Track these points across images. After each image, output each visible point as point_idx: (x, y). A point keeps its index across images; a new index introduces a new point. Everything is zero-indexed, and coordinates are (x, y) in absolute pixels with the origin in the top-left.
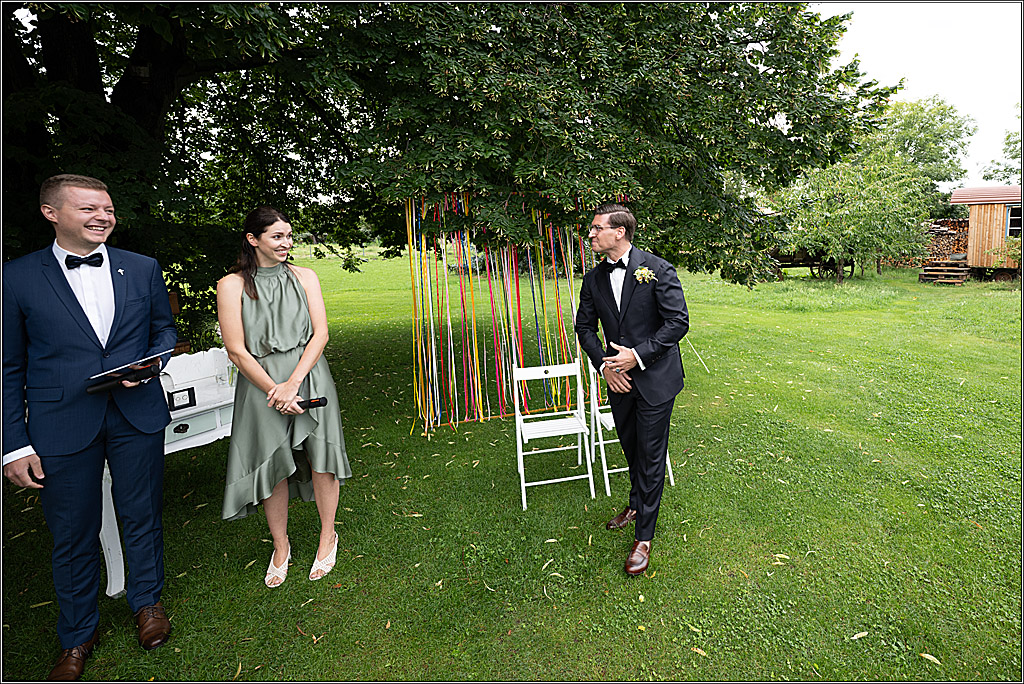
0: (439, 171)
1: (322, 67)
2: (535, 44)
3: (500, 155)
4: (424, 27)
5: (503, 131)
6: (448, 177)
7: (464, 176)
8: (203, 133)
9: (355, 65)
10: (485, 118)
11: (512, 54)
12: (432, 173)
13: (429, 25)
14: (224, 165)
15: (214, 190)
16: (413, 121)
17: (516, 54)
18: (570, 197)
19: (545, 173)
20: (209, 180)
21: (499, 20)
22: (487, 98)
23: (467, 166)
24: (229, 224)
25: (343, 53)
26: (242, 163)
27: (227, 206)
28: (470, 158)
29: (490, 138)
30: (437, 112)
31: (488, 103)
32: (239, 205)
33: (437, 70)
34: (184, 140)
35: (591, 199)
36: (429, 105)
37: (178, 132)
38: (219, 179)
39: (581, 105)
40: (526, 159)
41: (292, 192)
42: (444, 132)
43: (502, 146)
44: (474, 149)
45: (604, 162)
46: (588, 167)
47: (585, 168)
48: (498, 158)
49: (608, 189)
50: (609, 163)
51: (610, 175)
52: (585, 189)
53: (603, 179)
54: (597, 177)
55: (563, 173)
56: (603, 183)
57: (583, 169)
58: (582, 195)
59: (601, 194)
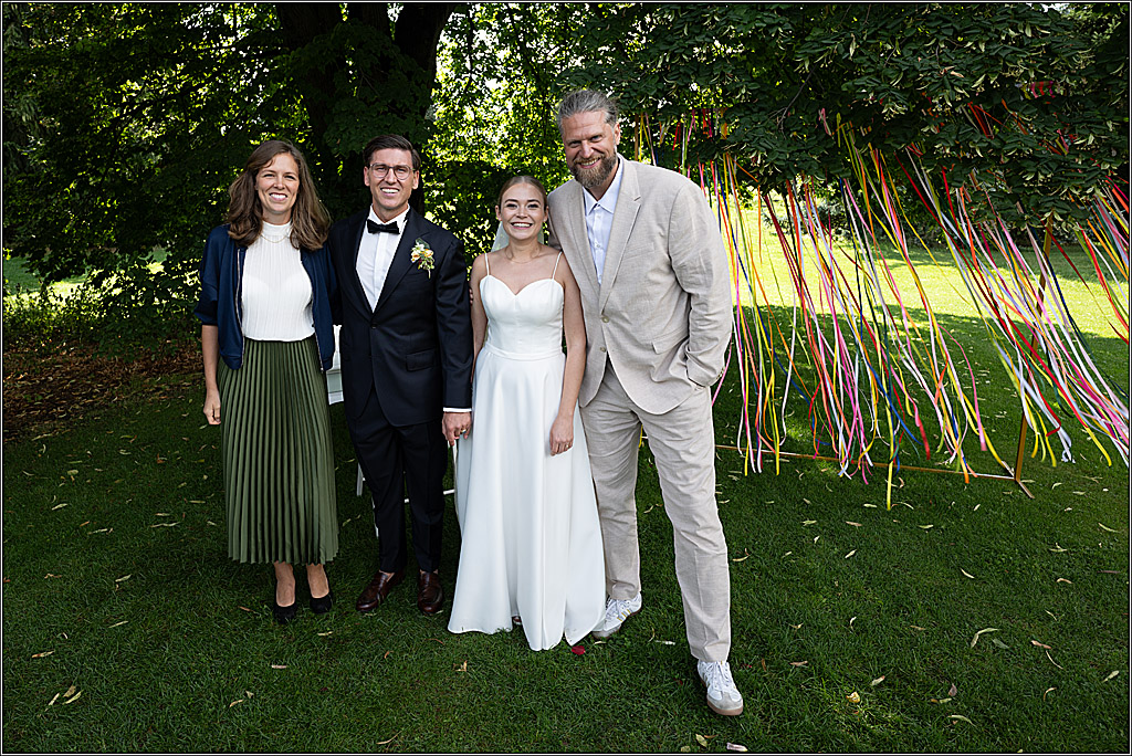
19: (852, 51)
46: (952, 27)
47: (944, 32)
48: (766, 31)
49: (992, 66)
50: (1006, 13)
51: (1003, 38)
52: (936, 70)
53: (983, 48)
54: (969, 44)
55: (897, 44)
56: (981, 54)
57: (938, 33)
58: (926, 83)
59: (973, 76)
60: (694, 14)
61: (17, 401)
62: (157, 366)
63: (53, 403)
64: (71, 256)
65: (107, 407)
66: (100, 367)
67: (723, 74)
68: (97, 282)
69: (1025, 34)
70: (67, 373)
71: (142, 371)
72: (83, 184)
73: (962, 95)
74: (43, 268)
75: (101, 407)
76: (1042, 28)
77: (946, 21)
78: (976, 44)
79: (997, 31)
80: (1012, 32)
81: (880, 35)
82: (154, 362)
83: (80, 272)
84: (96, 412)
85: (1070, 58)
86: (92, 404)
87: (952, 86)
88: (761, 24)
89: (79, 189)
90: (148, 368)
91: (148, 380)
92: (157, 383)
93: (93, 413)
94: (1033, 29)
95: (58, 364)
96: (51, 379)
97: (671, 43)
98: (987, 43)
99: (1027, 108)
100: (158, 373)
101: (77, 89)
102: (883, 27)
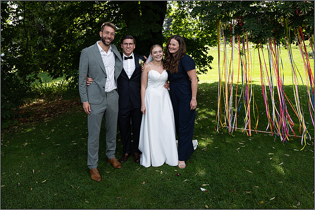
61: (42, 112)
62: (80, 103)
63: (51, 113)
64: (59, 71)
65: (65, 114)
66: (65, 103)
68: (67, 79)
70: (56, 105)
71: (76, 104)
72: (63, 49)
74: (52, 75)
75: (63, 114)
82: (79, 102)
83: (62, 76)
84: (62, 115)
86: (61, 113)
89: (62, 51)
90: (77, 103)
91: (77, 107)
92: (79, 108)
93: (61, 115)
95: (55, 102)
96: (52, 106)
100: (80, 105)
101: (61, 22)
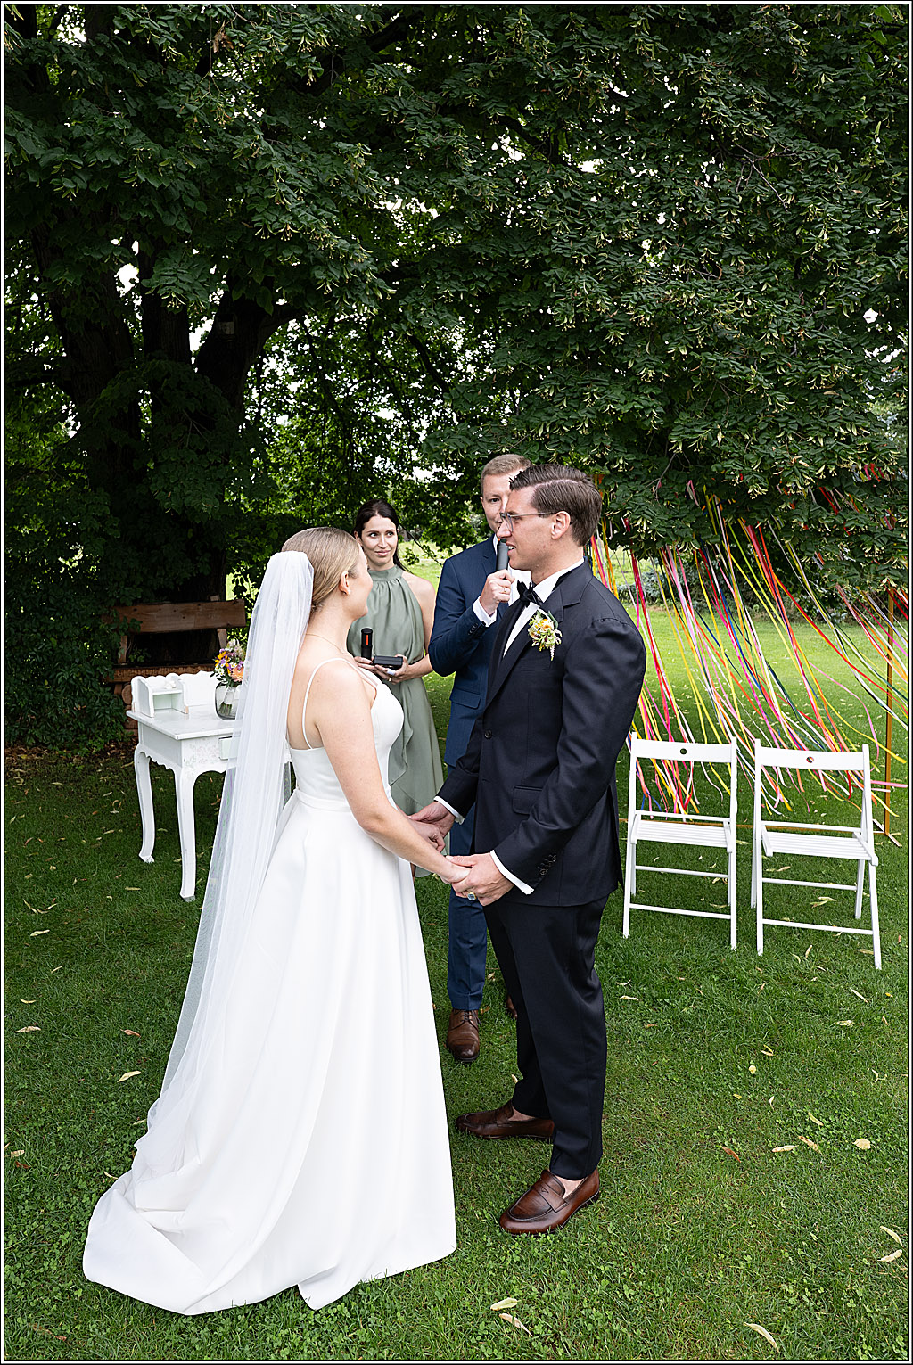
0: (557, 436)
1: (417, 302)
2: (719, 229)
3: (647, 408)
4: (550, 231)
5: (656, 368)
6: (569, 445)
7: (592, 443)
8: (281, 391)
9: (457, 294)
10: (629, 353)
11: (680, 252)
12: (547, 440)
13: (556, 228)
14: (302, 432)
15: (288, 467)
16: (527, 368)
17: (688, 250)
18: (760, 474)
19: (720, 440)
20: (284, 455)
21: (661, 202)
22: (633, 323)
23: (595, 429)
24: (304, 513)
25: (444, 280)
26: (322, 429)
27: (301, 488)
28: (602, 416)
29: (635, 382)
30: (560, 352)
31: (635, 331)
32: (317, 487)
33: (564, 292)
34: (260, 402)
35: (794, 474)
36: (550, 343)
37: (255, 391)
38: (295, 452)
39: (786, 323)
40: (693, 414)
41: (381, 466)
42: (567, 381)
43: (652, 395)
44: (607, 401)
45: (826, 415)
46: (797, 423)
47: (790, 426)
48: (642, 412)
49: (830, 459)
50: (836, 414)
51: (836, 435)
52: (787, 458)
53: (822, 442)
54: (811, 438)
55: (753, 434)
56: (820, 447)
57: (786, 427)
58: (781, 469)
59: (816, 466)
60: (571, 390)
67: (602, 445)
69: (851, 432)
73: (809, 480)
76: (864, 428)
77: (791, 418)
78: (816, 438)
79: (832, 430)
80: (842, 431)
81: (739, 427)
85: (887, 455)
87: (802, 473)
88: (639, 406)
94: (857, 427)
97: (551, 415)
98: (824, 439)
99: (859, 493)
102: (742, 420)
